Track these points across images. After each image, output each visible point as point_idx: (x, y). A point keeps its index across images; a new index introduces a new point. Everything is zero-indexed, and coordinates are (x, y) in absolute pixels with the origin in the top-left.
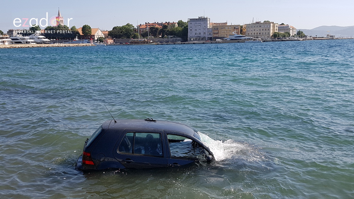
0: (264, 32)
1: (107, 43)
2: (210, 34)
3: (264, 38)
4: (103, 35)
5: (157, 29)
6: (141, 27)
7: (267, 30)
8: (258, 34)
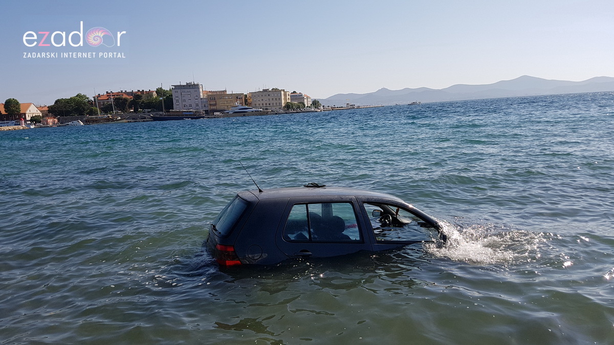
0: (275, 102)
1: (47, 124)
2: (205, 106)
3: (275, 110)
4: (39, 112)
5: (126, 100)
6: (99, 98)
7: (278, 99)
8: (268, 105)
